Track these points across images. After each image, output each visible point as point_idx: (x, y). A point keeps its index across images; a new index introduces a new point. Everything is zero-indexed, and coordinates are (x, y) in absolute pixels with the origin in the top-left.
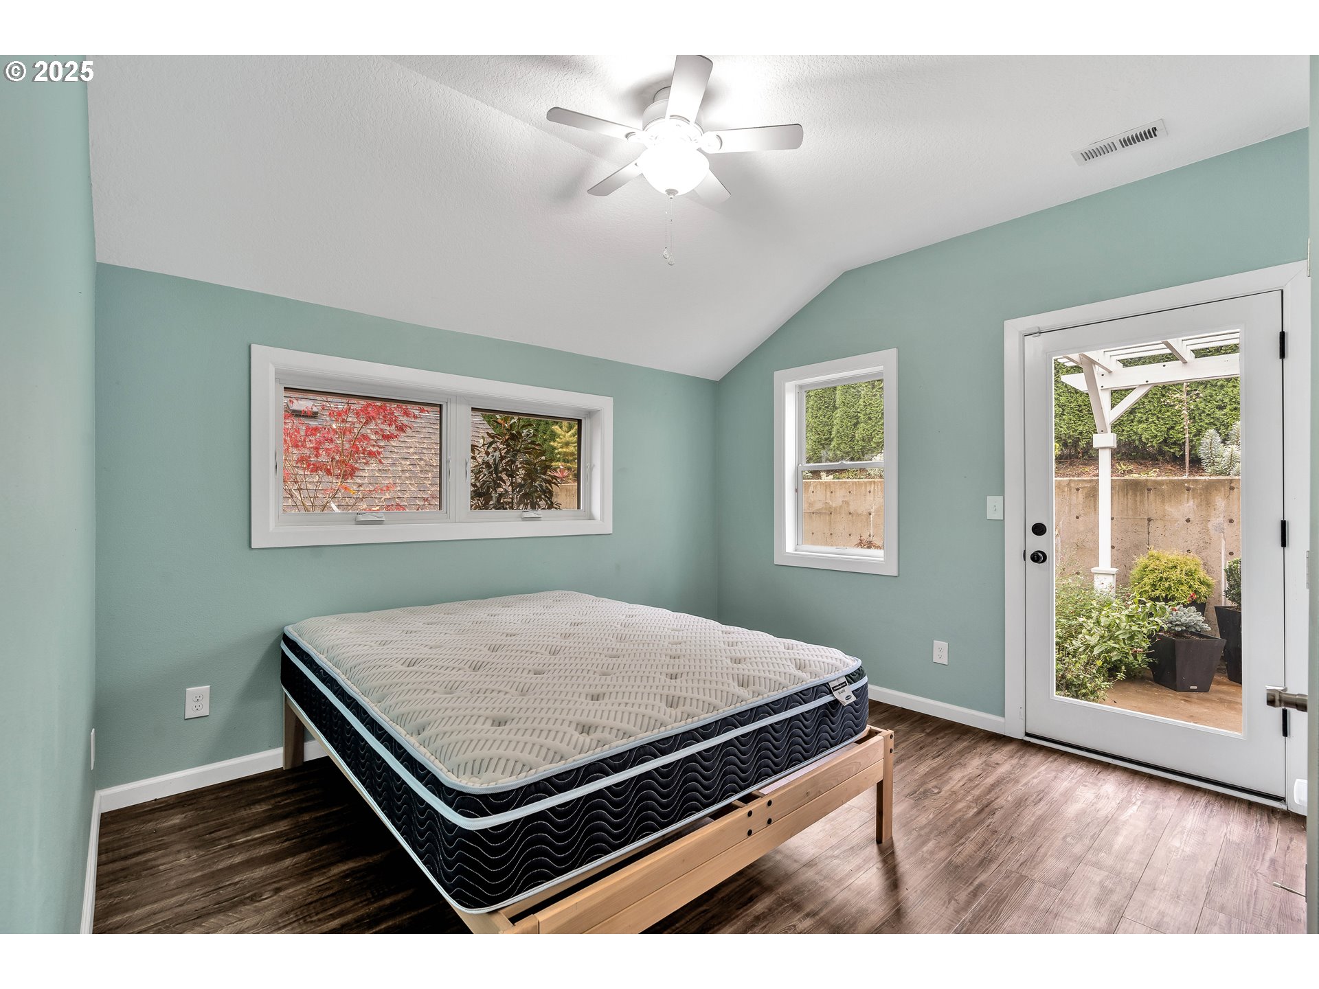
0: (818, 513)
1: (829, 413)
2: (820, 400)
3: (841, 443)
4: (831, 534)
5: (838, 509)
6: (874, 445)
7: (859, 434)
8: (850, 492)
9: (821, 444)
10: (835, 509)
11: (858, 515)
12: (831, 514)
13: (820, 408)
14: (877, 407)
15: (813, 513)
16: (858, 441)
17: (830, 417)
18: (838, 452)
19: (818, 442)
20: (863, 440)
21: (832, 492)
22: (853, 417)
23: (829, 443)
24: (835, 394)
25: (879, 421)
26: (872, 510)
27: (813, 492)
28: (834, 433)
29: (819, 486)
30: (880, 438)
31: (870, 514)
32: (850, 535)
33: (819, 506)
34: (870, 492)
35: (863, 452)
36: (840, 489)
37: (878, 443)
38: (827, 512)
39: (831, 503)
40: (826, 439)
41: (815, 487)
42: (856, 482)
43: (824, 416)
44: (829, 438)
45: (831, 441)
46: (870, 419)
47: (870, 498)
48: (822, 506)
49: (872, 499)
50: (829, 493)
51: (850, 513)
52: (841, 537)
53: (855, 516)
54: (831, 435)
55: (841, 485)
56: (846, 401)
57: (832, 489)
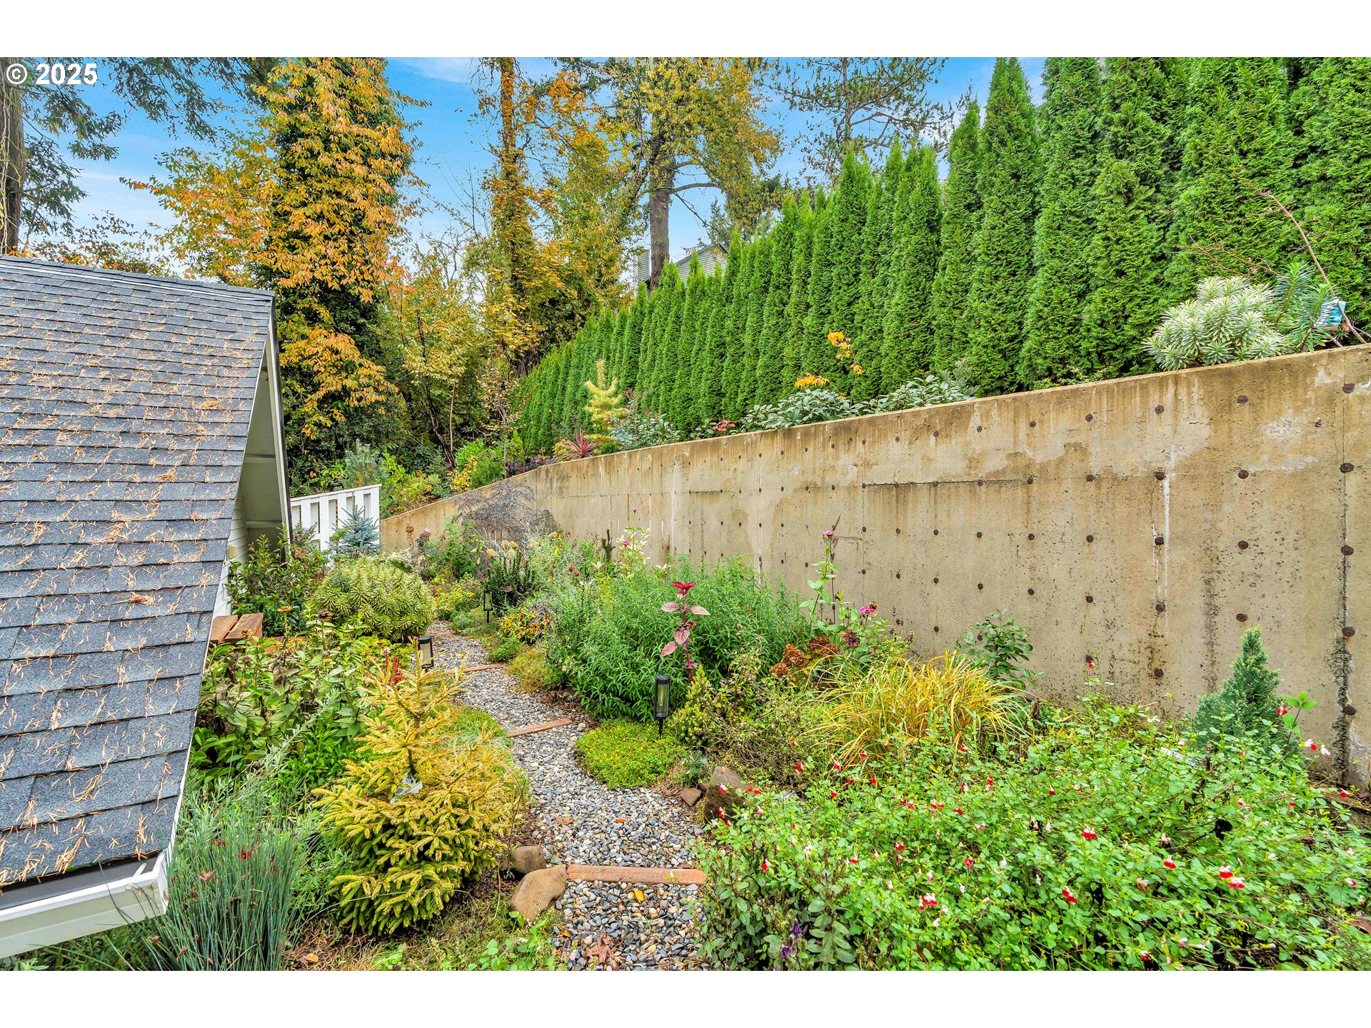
0: (996, 481)
1: (1017, 284)
2: (998, 259)
3: (1047, 340)
4: (1031, 537)
5: (1051, 469)
6: (1133, 333)
7: (1089, 312)
8: (1089, 418)
9: (1000, 351)
10: (1043, 468)
11: (1118, 481)
12: (1030, 482)
13: (997, 278)
14: (1140, 242)
15: (980, 483)
16: (1089, 330)
17: (1022, 291)
18: (1040, 361)
19: (994, 347)
20: (1102, 324)
21: (1033, 425)
22: (1076, 278)
23: (1017, 346)
24: (1031, 244)
25: (1144, 276)
26: (1169, 466)
27: (980, 429)
28: (1029, 322)
29: (994, 412)
30: (1147, 314)
31: (1160, 476)
32: (1090, 539)
33: (995, 463)
34: (1159, 410)
35: (1100, 354)
36: (1058, 412)
37: (1142, 325)
38: (1021, 477)
39: (1030, 454)
40: (1011, 340)
41: (987, 415)
42: (1108, 387)
43: (1007, 292)
44: (1016, 337)
45: (1021, 342)
46: (1120, 273)
47: (1160, 428)
48: (1005, 462)
49: (1168, 430)
50: (1023, 426)
51: (1090, 478)
52: (1059, 546)
53: (1104, 485)
54: (1020, 329)
55: (1060, 402)
56: (1059, 248)
57: (1035, 416)
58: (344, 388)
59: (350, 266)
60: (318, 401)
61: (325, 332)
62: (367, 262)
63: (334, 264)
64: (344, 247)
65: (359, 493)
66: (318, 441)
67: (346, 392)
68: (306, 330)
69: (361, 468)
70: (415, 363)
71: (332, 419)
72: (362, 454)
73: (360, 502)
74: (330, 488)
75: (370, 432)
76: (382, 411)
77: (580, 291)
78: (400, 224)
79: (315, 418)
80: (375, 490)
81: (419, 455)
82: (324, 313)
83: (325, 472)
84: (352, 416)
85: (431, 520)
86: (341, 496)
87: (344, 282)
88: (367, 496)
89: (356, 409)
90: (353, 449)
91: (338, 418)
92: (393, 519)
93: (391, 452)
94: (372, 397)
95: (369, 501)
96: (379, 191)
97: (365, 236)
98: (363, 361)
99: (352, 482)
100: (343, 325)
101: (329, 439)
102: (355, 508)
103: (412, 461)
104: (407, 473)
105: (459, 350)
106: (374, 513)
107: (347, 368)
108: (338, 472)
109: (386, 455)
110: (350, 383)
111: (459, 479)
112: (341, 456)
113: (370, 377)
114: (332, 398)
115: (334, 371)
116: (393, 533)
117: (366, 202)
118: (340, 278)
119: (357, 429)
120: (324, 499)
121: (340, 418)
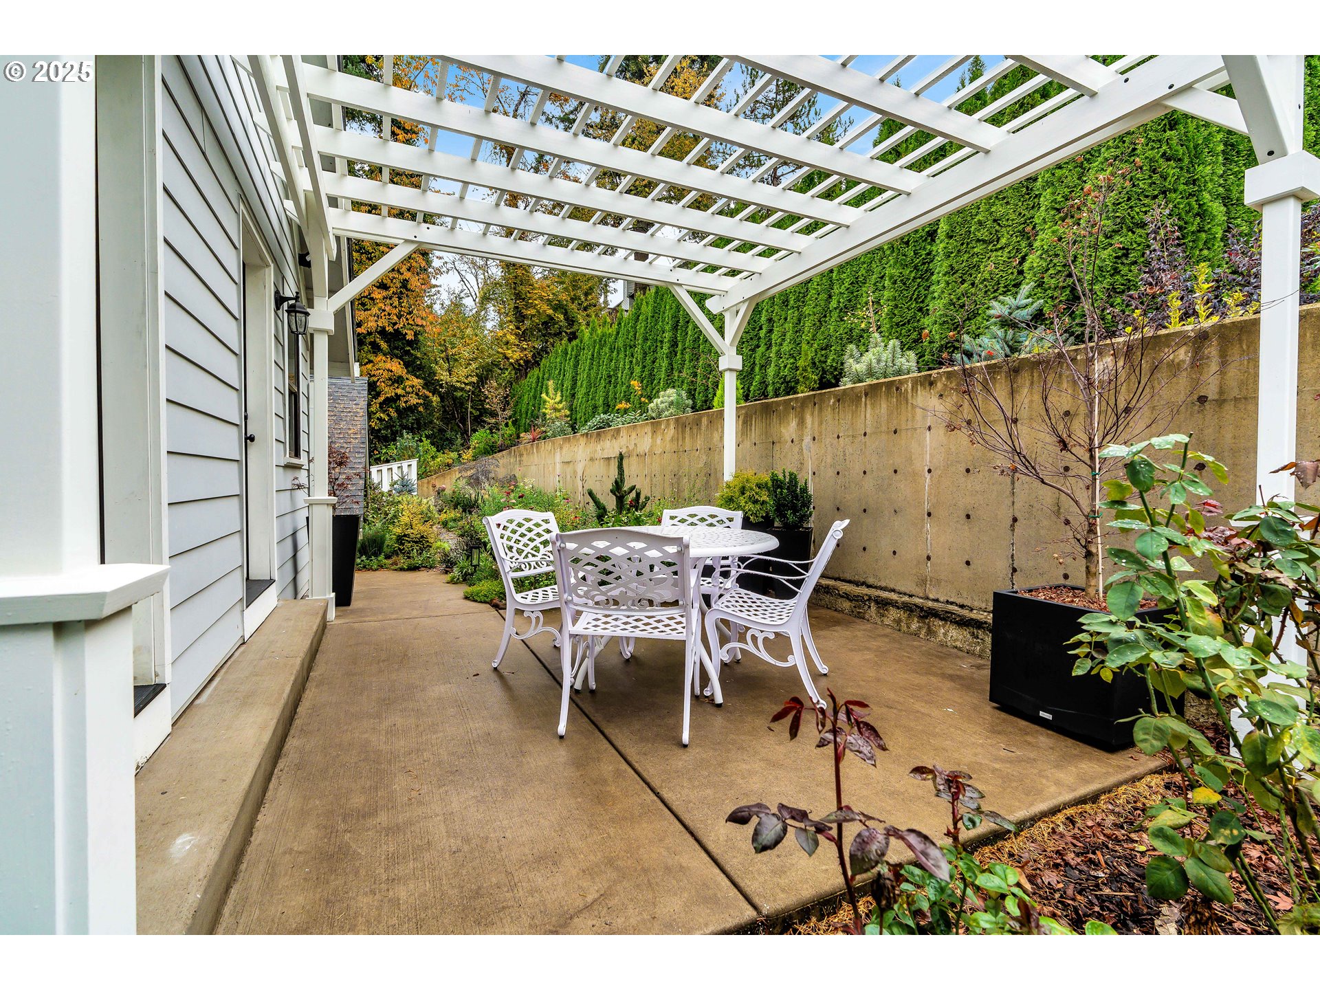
58: (396, 394)
59: (400, 316)
60: (380, 404)
61: (384, 358)
62: (410, 313)
63: (389, 314)
64: (396, 303)
65: (405, 464)
66: (380, 430)
67: (398, 397)
68: (372, 358)
69: (406, 448)
70: (443, 376)
71: (388, 415)
72: (407, 439)
73: (405, 469)
74: (387, 461)
75: (412, 424)
76: (421, 409)
77: (566, 314)
78: (433, 282)
79: (378, 415)
80: (414, 462)
81: (447, 439)
82: (384, 345)
83: (384, 451)
84: (402, 413)
85: (447, 480)
86: (395, 466)
87: (396, 327)
88: (410, 466)
89: (404, 408)
90: (402, 436)
91: (392, 414)
92: (425, 480)
93: (427, 437)
94: (414, 400)
95: (410, 469)
96: (418, 265)
97: (409, 293)
98: (409, 376)
99: (401, 458)
100: (396, 351)
101: (386, 428)
102: (402, 472)
103: (442, 443)
104: (438, 451)
105: (474, 366)
106: (413, 476)
107: (399, 380)
108: (393, 451)
109: (424, 439)
110: (400, 391)
111: (468, 455)
112: (395, 440)
113: (413, 387)
114: (389, 401)
115: (390, 382)
116: (425, 489)
117: (410, 274)
118: (395, 324)
119: (404, 421)
120: (384, 467)
121: (394, 414)
